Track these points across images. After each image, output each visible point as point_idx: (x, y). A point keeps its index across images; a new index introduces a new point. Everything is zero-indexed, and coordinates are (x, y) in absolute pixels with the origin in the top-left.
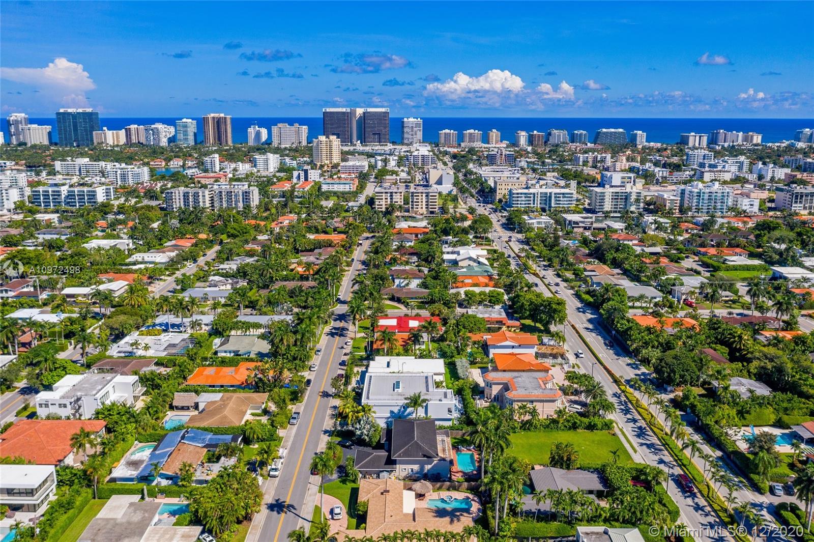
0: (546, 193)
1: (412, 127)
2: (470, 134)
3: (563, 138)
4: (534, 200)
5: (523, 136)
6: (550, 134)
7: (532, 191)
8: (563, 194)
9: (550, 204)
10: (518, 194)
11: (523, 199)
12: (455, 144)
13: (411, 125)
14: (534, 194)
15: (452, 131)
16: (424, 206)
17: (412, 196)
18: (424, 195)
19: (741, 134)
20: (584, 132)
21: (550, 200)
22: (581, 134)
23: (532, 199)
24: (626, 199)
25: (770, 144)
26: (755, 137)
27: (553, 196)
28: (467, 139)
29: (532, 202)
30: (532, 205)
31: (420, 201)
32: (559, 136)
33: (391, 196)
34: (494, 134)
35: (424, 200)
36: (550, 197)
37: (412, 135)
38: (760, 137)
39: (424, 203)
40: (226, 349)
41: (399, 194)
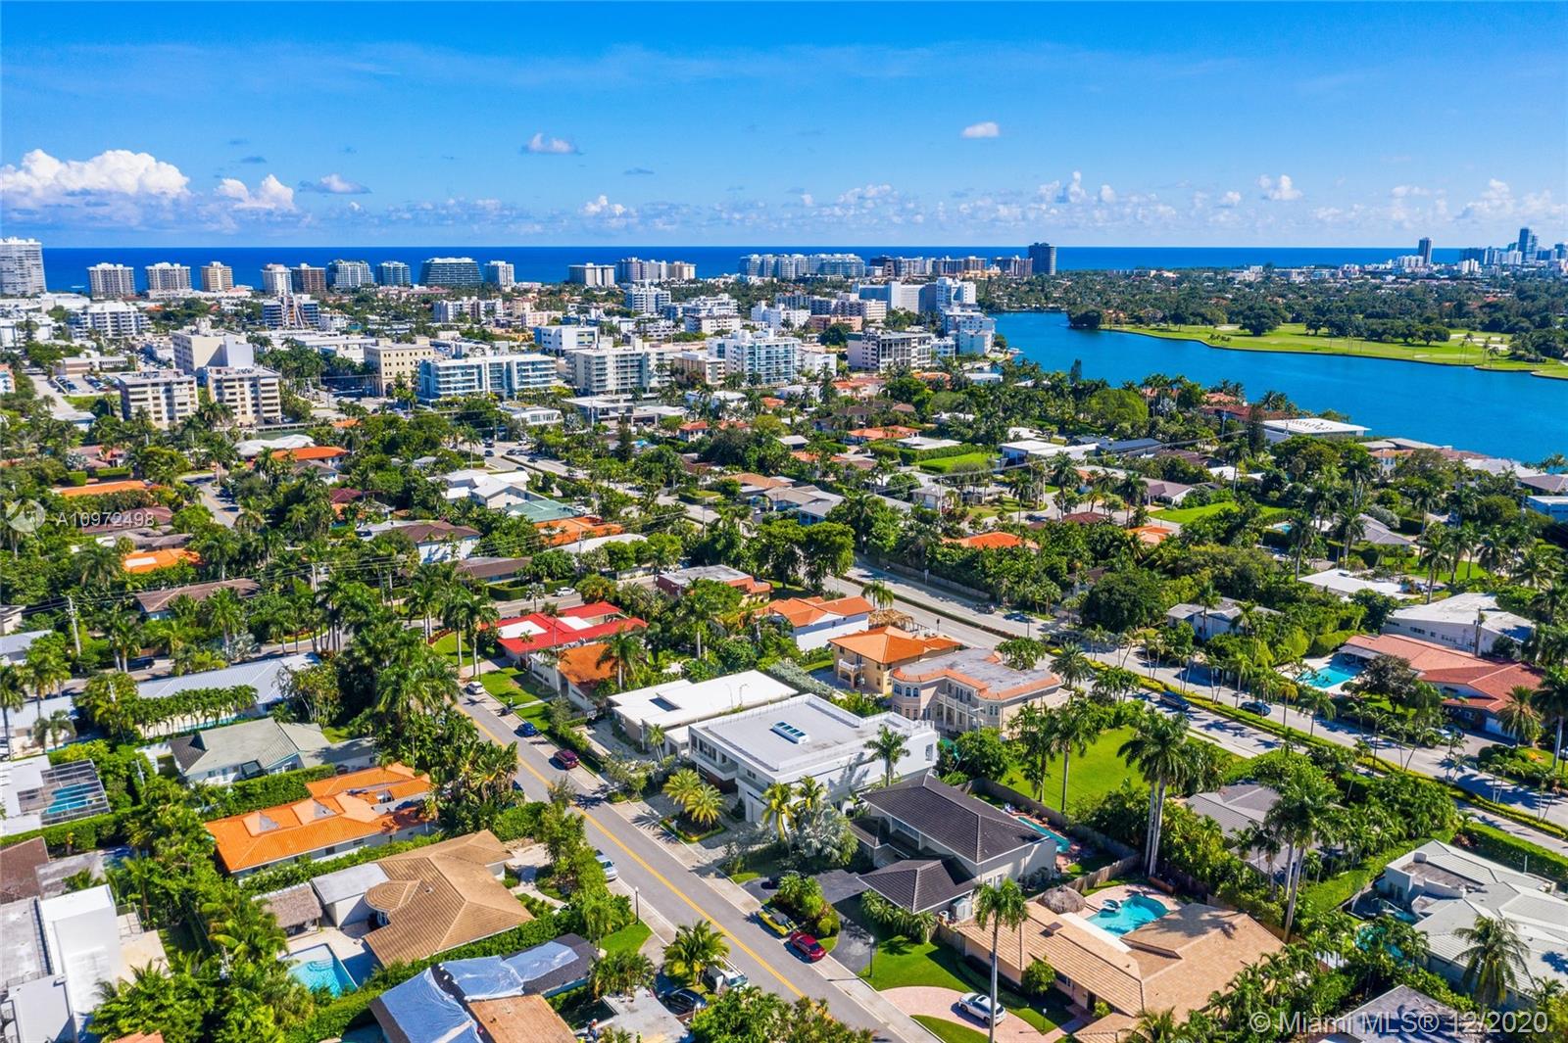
0: (500, 365)
1: (20, 259)
2: (164, 272)
3: (363, 277)
4: (480, 380)
5: (281, 275)
6: (334, 270)
7: (471, 361)
8: (533, 363)
9: (510, 385)
10: (448, 368)
11: (459, 378)
12: (131, 292)
13: (16, 255)
14: (479, 367)
15: (120, 267)
16: (249, 409)
17: (219, 388)
18: (247, 384)
19: (664, 264)
20: (402, 265)
21: (509, 378)
22: (396, 269)
23: (476, 377)
24: (640, 366)
25: (711, 280)
26: (685, 269)
27: (515, 369)
28: (158, 282)
29: (476, 383)
30: (477, 390)
31: (238, 397)
32: (354, 273)
33: (168, 391)
34: (218, 271)
35: (248, 395)
36: (509, 371)
37: (23, 276)
38: (693, 269)
39: (249, 402)
40: (210, 768)
41: (185, 385)
